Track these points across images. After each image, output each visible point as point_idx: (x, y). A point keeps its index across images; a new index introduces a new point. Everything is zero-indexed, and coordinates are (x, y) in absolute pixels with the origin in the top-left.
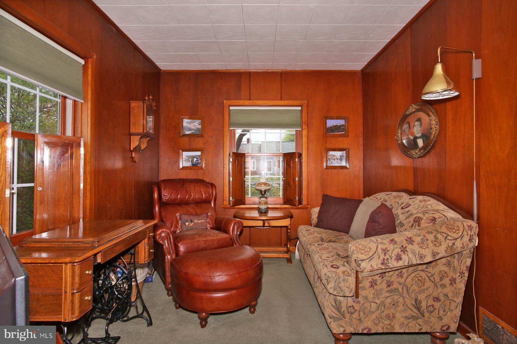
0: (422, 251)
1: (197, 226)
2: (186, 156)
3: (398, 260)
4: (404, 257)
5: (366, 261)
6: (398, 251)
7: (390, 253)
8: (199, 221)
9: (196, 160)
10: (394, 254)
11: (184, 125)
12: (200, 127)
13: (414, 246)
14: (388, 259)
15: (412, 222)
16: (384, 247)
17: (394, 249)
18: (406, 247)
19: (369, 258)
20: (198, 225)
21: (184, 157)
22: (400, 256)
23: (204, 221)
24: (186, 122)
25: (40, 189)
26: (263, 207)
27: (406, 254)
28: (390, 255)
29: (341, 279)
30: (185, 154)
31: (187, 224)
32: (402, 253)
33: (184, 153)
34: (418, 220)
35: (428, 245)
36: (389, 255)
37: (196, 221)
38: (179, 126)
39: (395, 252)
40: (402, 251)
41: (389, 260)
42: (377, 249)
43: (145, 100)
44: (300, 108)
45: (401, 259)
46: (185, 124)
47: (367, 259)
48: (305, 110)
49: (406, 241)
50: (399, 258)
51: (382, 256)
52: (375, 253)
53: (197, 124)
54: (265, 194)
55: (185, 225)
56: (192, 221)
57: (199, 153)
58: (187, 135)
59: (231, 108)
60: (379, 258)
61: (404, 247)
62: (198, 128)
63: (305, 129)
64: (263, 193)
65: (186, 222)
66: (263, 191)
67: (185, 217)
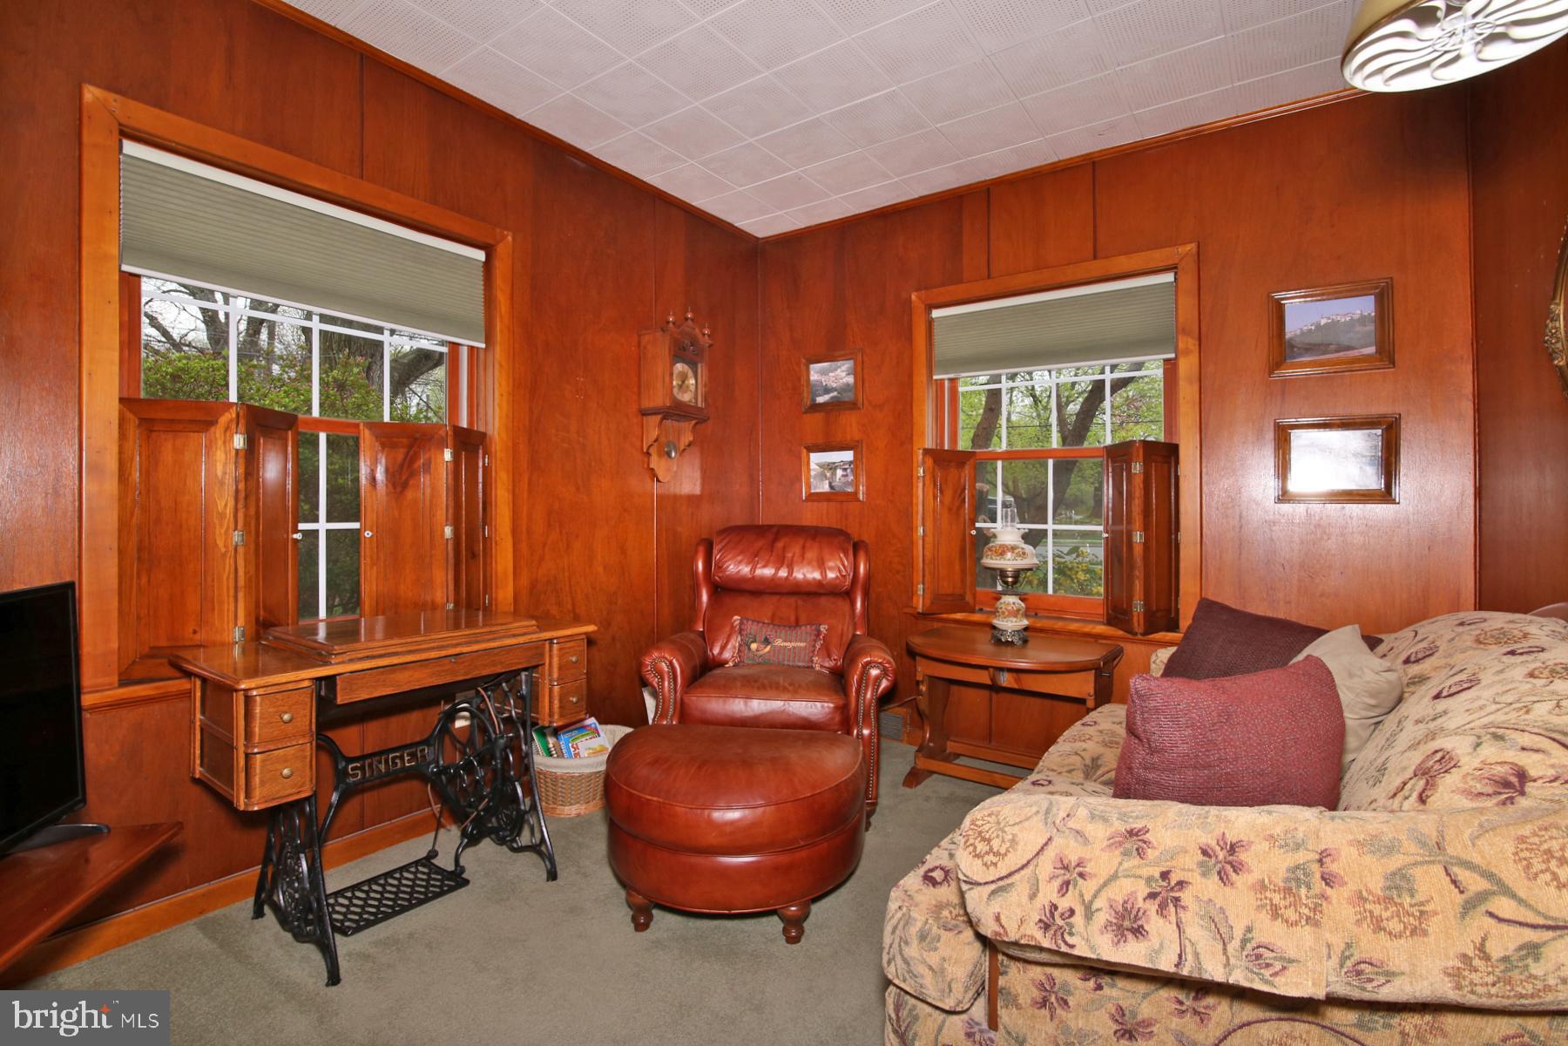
0: (1270, 932)
1: (781, 657)
2: (817, 464)
3: (1123, 935)
4: (1155, 924)
5: (980, 888)
6: (1133, 893)
7: (1088, 887)
8: (788, 644)
9: (843, 476)
10: (1110, 900)
11: (812, 378)
12: (851, 380)
13: (1227, 889)
14: (1072, 912)
15: (1409, 773)
16: (1073, 853)
17: (1114, 877)
18: (1181, 884)
19: (993, 882)
20: (784, 655)
21: (813, 466)
22: (1136, 918)
23: (803, 644)
24: (816, 373)
25: (368, 534)
26: (1010, 624)
27: (1173, 918)
28: (1087, 898)
29: (914, 930)
30: (816, 459)
31: (754, 646)
32: (1152, 907)
33: (813, 456)
34: (1437, 767)
35: (1316, 909)
36: (1082, 895)
37: (779, 642)
38: (798, 382)
39: (1118, 892)
40: (1152, 896)
41: (1078, 919)
42: (1038, 854)
43: (668, 322)
44: (1169, 277)
45: (1138, 932)
46: (814, 377)
47: (986, 883)
48: (1189, 282)
49: (1201, 857)
50: (1128, 925)
51: (1049, 893)
52: (1023, 868)
53: (844, 374)
54: (1015, 583)
55: (749, 649)
56: (767, 641)
57: (848, 456)
58: (821, 405)
59: (936, 313)
60: (1033, 896)
61: (1173, 883)
62: (848, 385)
63: (1187, 352)
64: (1010, 580)
65: (753, 642)
66: (1010, 574)
67: (751, 628)
